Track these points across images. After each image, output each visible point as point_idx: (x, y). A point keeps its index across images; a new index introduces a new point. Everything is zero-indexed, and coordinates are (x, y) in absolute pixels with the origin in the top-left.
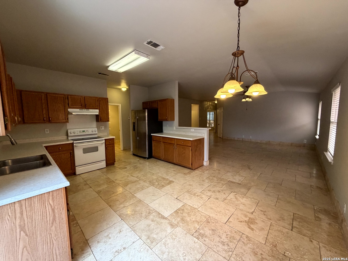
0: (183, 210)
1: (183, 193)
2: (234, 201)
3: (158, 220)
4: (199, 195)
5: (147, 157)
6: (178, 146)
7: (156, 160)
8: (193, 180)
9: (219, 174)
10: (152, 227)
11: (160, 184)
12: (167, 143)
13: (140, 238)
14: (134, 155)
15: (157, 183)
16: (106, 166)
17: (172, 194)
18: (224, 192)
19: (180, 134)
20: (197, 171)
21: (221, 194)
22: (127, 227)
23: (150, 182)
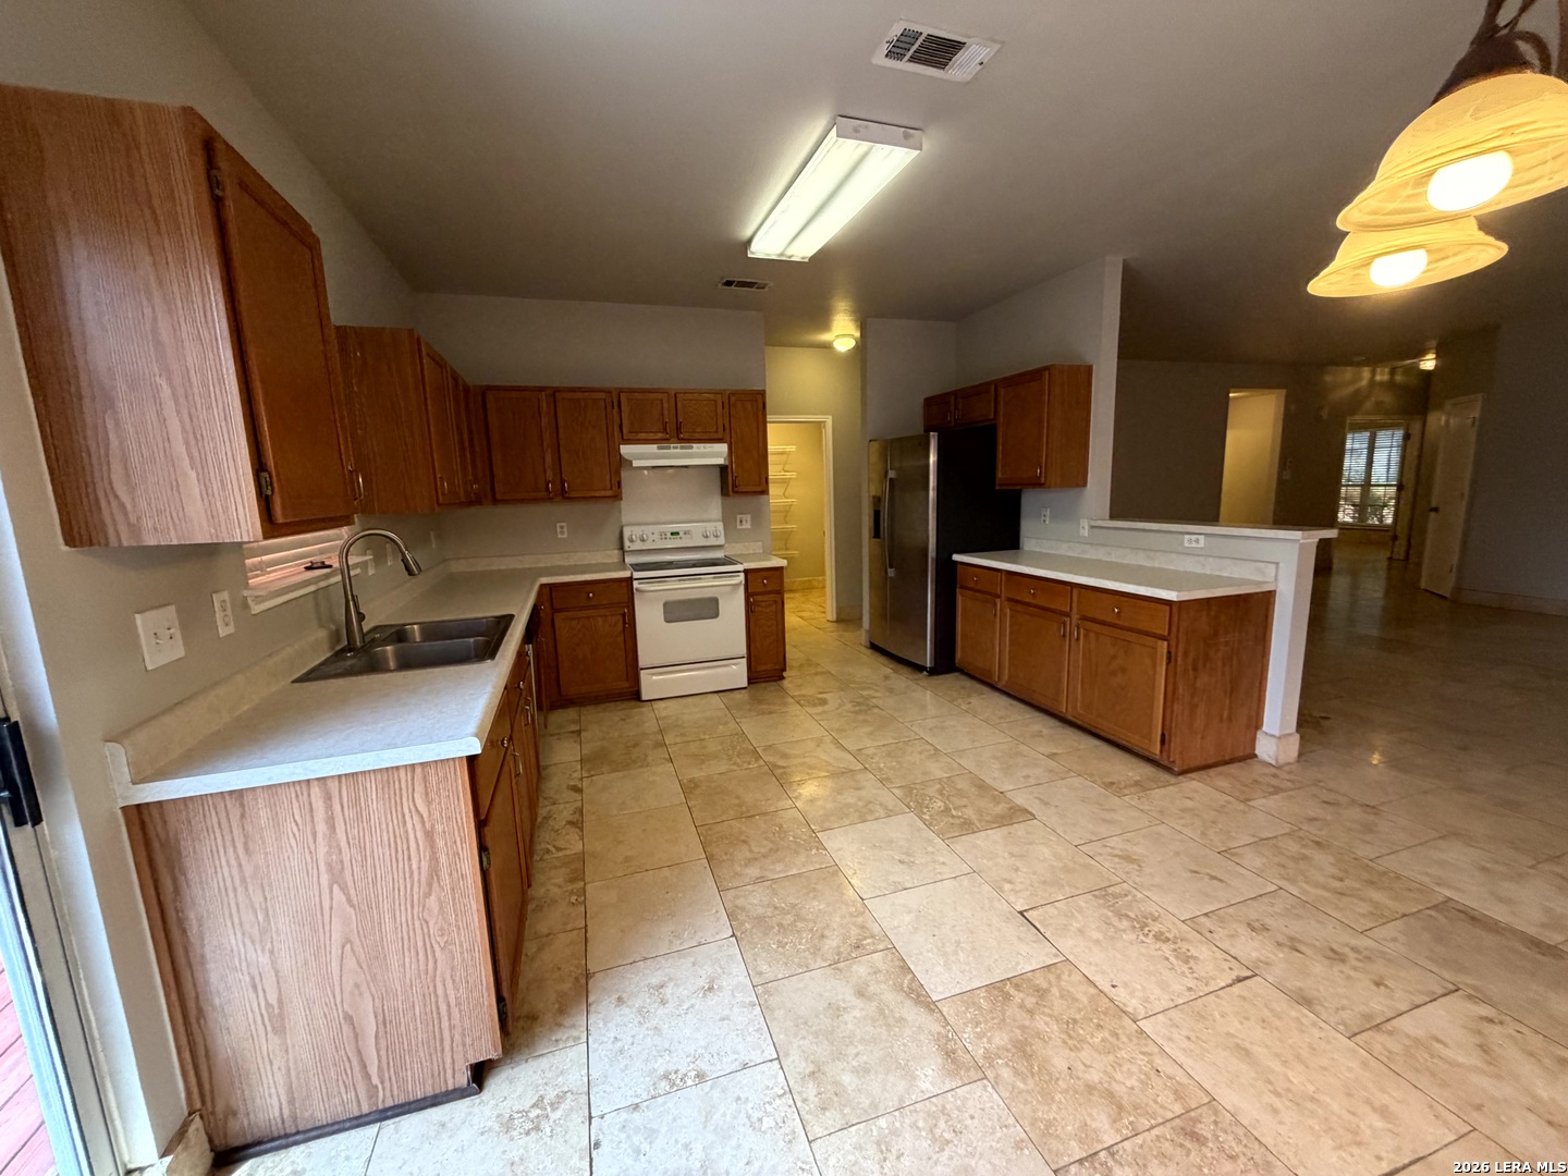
0: (1042, 993)
1: (1068, 891)
2: (1459, 1065)
3: (890, 997)
4: (1170, 936)
5: (928, 665)
6: (1089, 625)
7: (968, 683)
8: (1158, 834)
9: (1367, 838)
10: (846, 1024)
11: (954, 813)
12: (1028, 604)
13: (778, 1058)
14: (874, 647)
15: (940, 804)
16: (749, 683)
17: (1006, 880)
18: (1379, 968)
19: (1117, 565)
20: (1195, 784)
21: (1349, 977)
22: (741, 979)
23: (908, 789)
